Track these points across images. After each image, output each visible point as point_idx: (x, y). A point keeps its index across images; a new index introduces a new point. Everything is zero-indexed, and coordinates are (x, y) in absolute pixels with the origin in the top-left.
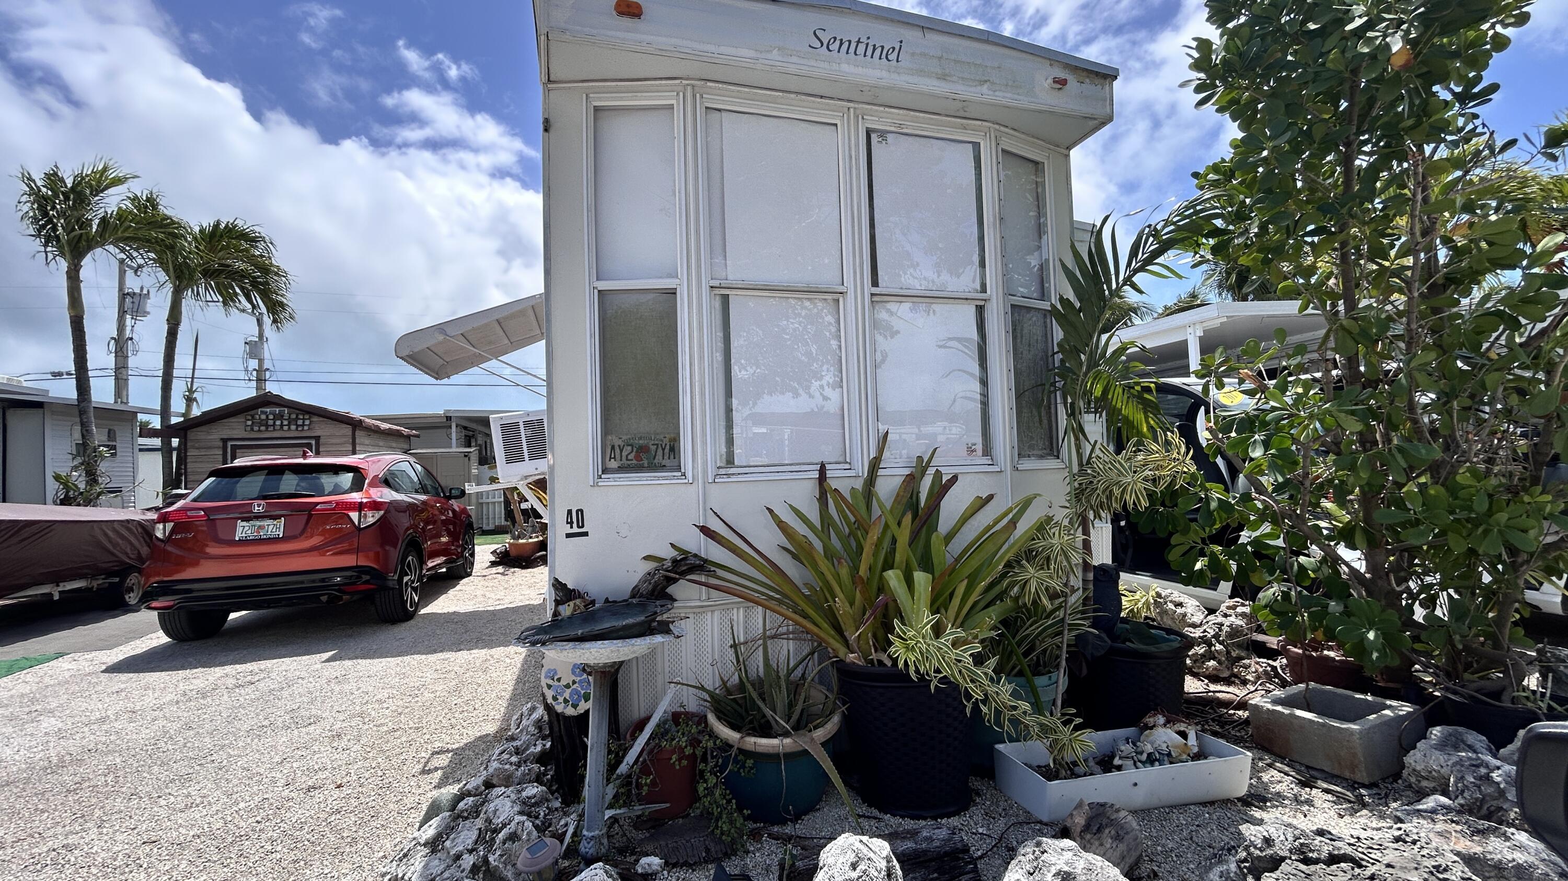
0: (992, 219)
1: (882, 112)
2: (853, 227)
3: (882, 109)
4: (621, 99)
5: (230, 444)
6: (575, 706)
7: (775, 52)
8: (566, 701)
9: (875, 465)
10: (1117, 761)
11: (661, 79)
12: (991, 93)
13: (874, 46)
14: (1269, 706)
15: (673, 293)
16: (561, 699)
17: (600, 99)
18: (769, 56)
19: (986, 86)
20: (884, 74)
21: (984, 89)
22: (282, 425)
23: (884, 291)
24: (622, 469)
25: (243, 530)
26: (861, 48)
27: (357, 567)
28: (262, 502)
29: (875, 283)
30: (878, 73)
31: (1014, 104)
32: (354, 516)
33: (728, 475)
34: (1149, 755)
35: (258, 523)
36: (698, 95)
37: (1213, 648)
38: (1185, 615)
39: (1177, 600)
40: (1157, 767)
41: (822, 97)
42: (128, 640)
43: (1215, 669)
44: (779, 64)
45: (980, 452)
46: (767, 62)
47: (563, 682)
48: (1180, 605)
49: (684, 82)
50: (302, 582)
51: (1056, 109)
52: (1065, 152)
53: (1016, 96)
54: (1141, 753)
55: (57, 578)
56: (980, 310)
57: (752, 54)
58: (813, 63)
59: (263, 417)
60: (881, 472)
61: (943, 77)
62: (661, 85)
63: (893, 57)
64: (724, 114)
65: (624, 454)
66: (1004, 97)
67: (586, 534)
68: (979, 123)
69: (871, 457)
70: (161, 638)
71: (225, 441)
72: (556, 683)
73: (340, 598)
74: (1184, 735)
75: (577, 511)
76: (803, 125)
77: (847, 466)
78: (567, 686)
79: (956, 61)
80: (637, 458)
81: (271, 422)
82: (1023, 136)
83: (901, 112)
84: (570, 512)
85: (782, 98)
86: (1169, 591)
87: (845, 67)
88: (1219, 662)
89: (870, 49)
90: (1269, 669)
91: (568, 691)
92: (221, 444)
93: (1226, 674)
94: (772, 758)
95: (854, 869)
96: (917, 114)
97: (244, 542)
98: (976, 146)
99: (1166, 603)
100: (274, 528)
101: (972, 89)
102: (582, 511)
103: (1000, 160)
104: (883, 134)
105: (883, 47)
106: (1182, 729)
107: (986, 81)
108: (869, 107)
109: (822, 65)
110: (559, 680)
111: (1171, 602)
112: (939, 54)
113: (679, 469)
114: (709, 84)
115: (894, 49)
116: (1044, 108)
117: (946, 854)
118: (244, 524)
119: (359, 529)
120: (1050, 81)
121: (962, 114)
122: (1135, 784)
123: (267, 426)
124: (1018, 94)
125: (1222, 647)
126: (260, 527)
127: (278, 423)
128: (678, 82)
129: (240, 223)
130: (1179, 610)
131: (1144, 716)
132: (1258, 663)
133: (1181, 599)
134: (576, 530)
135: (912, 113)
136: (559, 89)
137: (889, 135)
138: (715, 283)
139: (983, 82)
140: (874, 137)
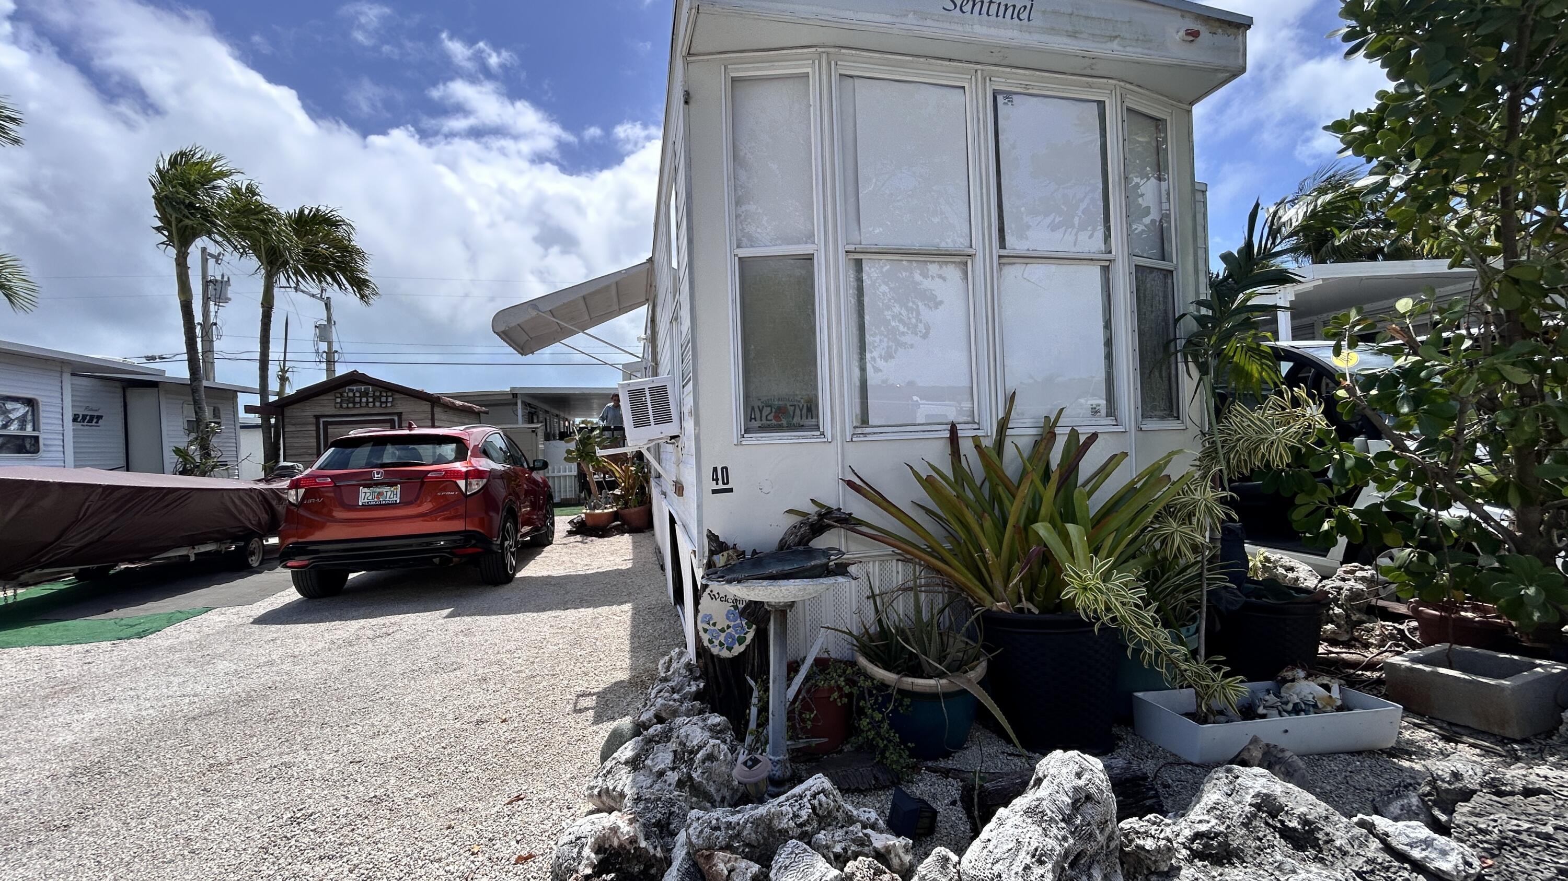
0: (1117, 179)
1: (1009, 73)
2: (981, 188)
3: (1008, 70)
4: (758, 69)
5: (322, 420)
6: (730, 649)
7: (910, 16)
8: (721, 644)
9: (1003, 426)
10: (1261, 710)
11: (796, 48)
12: (1122, 49)
13: (1006, 5)
14: (1408, 664)
15: (809, 258)
16: (716, 642)
17: (737, 70)
18: (904, 20)
19: (1116, 42)
20: (1015, 33)
21: (1115, 45)
22: (367, 402)
23: (1012, 253)
24: (764, 429)
25: (365, 496)
26: (994, 8)
27: (466, 531)
28: (381, 470)
29: (1002, 245)
30: (1010, 33)
31: (1146, 59)
32: (462, 483)
33: (865, 435)
34: (1295, 705)
35: (378, 490)
36: (833, 63)
37: (1331, 612)
38: (1297, 579)
39: (1288, 564)
40: (1303, 716)
41: (950, 60)
42: (262, 597)
43: (1333, 632)
44: (915, 28)
45: (1103, 412)
46: (903, 26)
47: (719, 627)
48: (1292, 569)
49: (820, 50)
50: (411, 545)
51: (1188, 63)
52: (1186, 107)
53: (1146, 51)
54: (1287, 703)
55: (192, 543)
56: (1106, 270)
57: (888, 19)
58: (946, 25)
59: (351, 394)
60: (1009, 432)
61: (1074, 35)
62: (796, 54)
63: (1024, 16)
64: (857, 81)
65: (764, 414)
66: (1135, 52)
67: (731, 490)
68: (1105, 80)
69: (1000, 417)
70: (292, 595)
71: (317, 417)
72: (712, 628)
73: (451, 560)
74: (1327, 688)
75: (722, 469)
76: (932, 88)
77: (976, 426)
78: (723, 630)
79: (1087, 18)
80: (777, 417)
81: (357, 400)
82: (1147, 93)
83: (1027, 72)
84: (715, 469)
85: (912, 62)
86: (1279, 556)
87: (978, 29)
88: (1338, 626)
89: (1002, 8)
90: (1395, 632)
91: (723, 635)
92: (314, 420)
93: (1345, 638)
94: (932, 697)
95: (1080, 778)
96: (1043, 74)
97: (367, 507)
98: (1101, 104)
99: (1275, 567)
100: (392, 494)
101: (1103, 46)
102: (726, 468)
103: (1125, 118)
104: (1008, 95)
105: (1014, 6)
106: (1325, 682)
107: (1116, 37)
108: (996, 68)
109: (954, 27)
110: (714, 624)
111: (1281, 566)
112: (1070, 11)
113: (818, 429)
114: (843, 51)
115: (1025, 7)
116: (1175, 62)
117: (1127, 780)
118: (366, 490)
119: (465, 495)
120: (1182, 33)
121: (1089, 72)
122: (1286, 731)
123: (354, 403)
124: (1149, 49)
125: (1341, 610)
126: (380, 494)
127: (364, 400)
128: (814, 49)
129: (322, 208)
130: (1290, 575)
131: (1281, 669)
132: (1383, 626)
133: (1292, 564)
134: (721, 486)
135: (1038, 73)
136: (699, 61)
137: (1014, 97)
138: (851, 248)
139: (1113, 38)
140: (1000, 99)
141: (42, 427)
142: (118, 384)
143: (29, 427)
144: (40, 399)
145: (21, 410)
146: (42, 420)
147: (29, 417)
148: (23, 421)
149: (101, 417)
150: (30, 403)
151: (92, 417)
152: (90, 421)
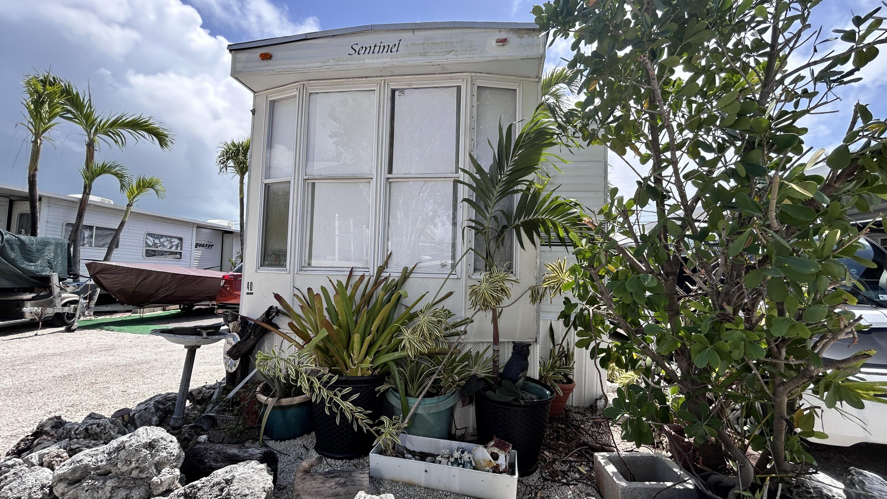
0: (464, 130)
1: (399, 79)
4: (278, 95)
7: (331, 61)
9: (381, 269)
11: (292, 83)
12: (455, 57)
13: (384, 46)
15: (289, 182)
17: (271, 97)
18: (328, 64)
19: (452, 54)
20: (389, 60)
23: (395, 176)
24: (268, 265)
26: (377, 48)
29: (390, 171)
30: (385, 60)
31: (469, 60)
41: (366, 77)
44: (332, 67)
45: (449, 266)
46: (326, 67)
49: (300, 83)
51: (500, 58)
53: (472, 56)
57: (320, 64)
58: (350, 62)
61: (424, 54)
62: (292, 86)
63: (394, 50)
64: (318, 95)
66: (463, 58)
67: (252, 294)
69: (379, 266)
75: (251, 283)
79: (433, 44)
80: (275, 260)
82: (497, 76)
83: (411, 77)
84: (248, 283)
85: (346, 81)
87: (367, 61)
89: (382, 48)
96: (421, 76)
98: (459, 88)
101: (442, 57)
103: (475, 93)
104: (402, 91)
105: (389, 46)
106: (495, 451)
107: (452, 51)
108: (393, 77)
109: (354, 62)
112: (422, 42)
113: (285, 266)
114: (311, 82)
115: (395, 45)
116: (491, 59)
120: (495, 42)
124: (474, 54)
128: (297, 83)
134: (250, 291)
135: (417, 76)
136: (258, 95)
137: (405, 91)
138: (306, 177)
139: (449, 52)
140: (397, 93)
141: (183, 249)
142: (221, 232)
143: (179, 248)
144: (184, 238)
145: (177, 241)
146: (184, 246)
147: (179, 245)
148: (177, 247)
149: (212, 245)
150: (181, 239)
151: (209, 245)
152: (209, 247)
